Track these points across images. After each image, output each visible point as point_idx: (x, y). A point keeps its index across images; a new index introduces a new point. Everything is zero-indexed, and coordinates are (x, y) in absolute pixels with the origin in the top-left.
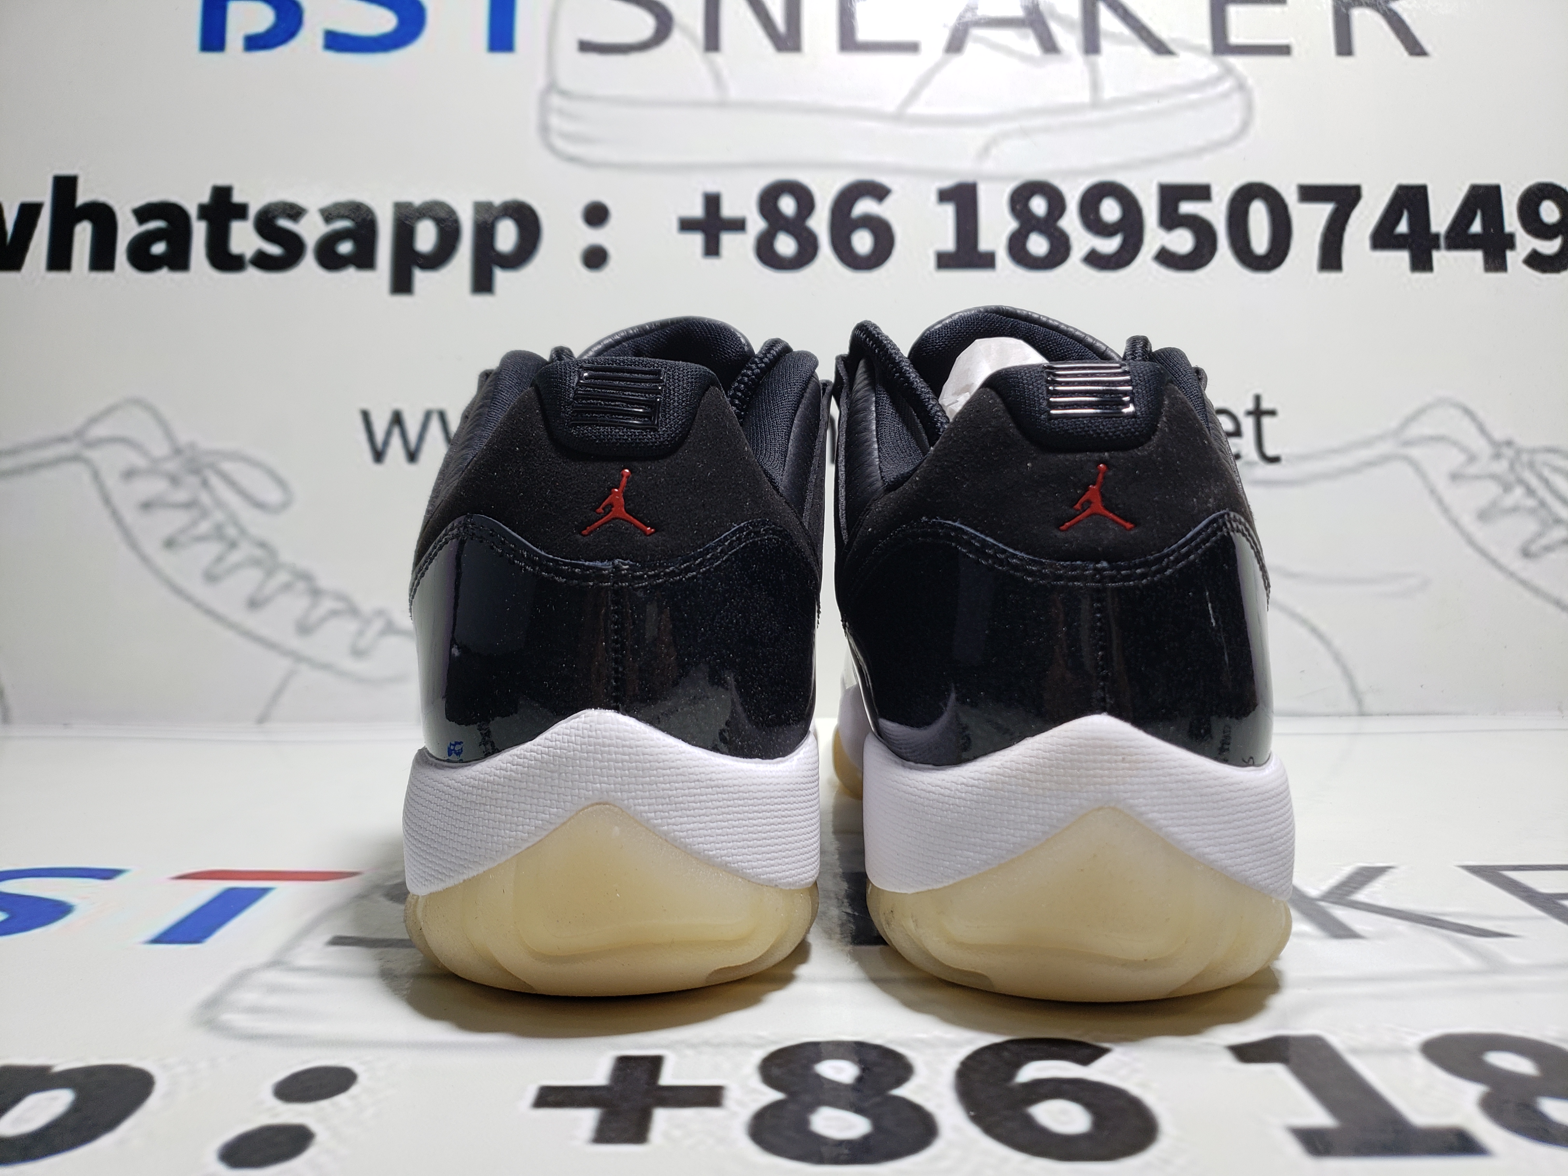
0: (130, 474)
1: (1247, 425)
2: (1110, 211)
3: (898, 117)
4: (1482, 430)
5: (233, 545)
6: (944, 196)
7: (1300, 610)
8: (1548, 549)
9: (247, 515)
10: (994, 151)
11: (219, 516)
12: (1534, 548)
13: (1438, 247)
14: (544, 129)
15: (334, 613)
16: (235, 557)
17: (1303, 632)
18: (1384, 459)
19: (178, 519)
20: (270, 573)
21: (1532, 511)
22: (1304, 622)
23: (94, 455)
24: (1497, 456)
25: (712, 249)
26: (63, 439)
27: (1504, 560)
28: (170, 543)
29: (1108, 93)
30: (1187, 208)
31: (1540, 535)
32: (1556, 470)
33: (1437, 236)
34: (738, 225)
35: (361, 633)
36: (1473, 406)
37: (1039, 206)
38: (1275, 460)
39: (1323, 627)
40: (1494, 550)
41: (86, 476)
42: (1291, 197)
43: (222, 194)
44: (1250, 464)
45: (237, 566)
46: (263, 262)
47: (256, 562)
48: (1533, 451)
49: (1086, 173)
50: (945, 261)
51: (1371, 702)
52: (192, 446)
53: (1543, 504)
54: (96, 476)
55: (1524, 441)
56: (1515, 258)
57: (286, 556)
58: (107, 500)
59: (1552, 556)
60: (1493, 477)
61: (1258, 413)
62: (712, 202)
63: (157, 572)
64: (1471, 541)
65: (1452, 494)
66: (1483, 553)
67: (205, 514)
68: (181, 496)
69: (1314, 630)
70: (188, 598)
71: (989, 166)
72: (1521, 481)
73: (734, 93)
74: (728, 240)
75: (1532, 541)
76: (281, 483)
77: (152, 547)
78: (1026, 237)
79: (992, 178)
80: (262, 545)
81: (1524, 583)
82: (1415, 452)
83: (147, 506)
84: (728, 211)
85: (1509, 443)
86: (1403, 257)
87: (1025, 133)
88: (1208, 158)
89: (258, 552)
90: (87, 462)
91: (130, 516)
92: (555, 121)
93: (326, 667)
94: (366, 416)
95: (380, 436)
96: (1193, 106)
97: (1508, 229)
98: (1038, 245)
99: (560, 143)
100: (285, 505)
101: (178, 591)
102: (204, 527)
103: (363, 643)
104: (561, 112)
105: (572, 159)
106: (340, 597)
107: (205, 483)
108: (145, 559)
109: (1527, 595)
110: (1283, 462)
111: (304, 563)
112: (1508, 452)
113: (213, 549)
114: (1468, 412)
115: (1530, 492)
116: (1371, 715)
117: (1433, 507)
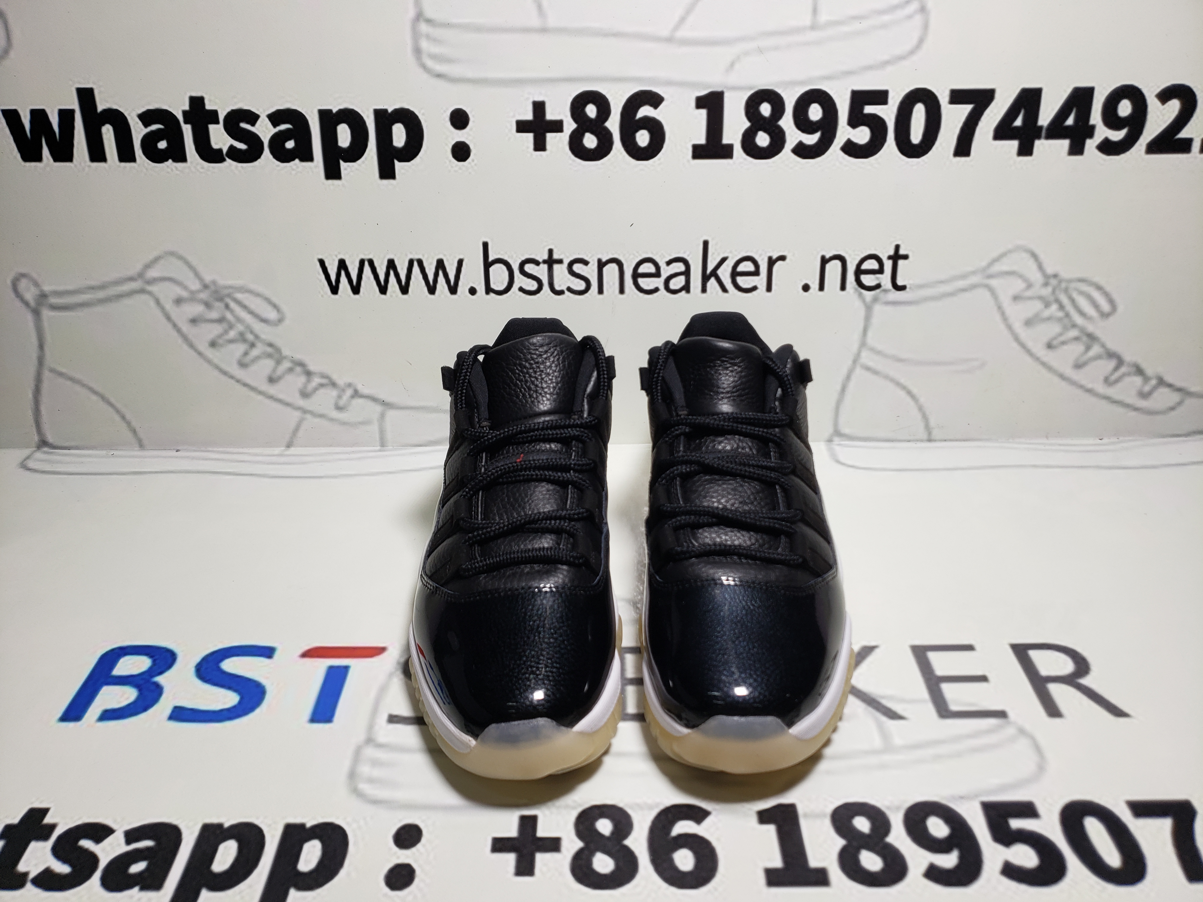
0: (179, 301)
1: (888, 265)
2: (815, 112)
3: (669, 40)
4: (1040, 267)
5: (253, 345)
6: (701, 103)
7: (902, 381)
8: (1063, 343)
9: (258, 327)
10: (737, 66)
11: (240, 327)
12: (1055, 343)
13: (1039, 137)
14: (417, 51)
15: (322, 385)
16: (255, 352)
17: (902, 394)
18: (974, 287)
19: (216, 330)
20: (278, 362)
21: (1060, 320)
22: (904, 388)
23: (153, 288)
24: (1046, 284)
25: (540, 145)
26: (131, 279)
27: (1034, 350)
28: (213, 344)
29: (823, 18)
30: (869, 109)
31: (1061, 335)
32: (1081, 293)
33: (1041, 128)
34: (557, 126)
35: (340, 397)
36: (1038, 251)
37: (766, 109)
38: (903, 288)
39: (915, 391)
40: (1030, 344)
41: (152, 303)
42: (944, 99)
43: (197, 102)
44: (886, 291)
45: (258, 358)
46: (235, 155)
47: (269, 356)
48: (1070, 281)
49: (802, 83)
50: (699, 152)
51: (936, 434)
52: (214, 282)
53: (1067, 315)
54: (158, 302)
55: (1065, 274)
56: (1091, 145)
57: (286, 352)
58: (168, 318)
59: (1065, 347)
60: (1041, 298)
61: (897, 257)
62: (539, 107)
63: (209, 361)
64: (1017, 339)
65: (1012, 309)
66: (1023, 346)
67: (231, 327)
68: (214, 315)
69: (909, 393)
70: (232, 377)
71: (732, 79)
72: (1058, 301)
73: (552, 22)
74: (551, 137)
75: (1055, 338)
76: (275, 306)
77: (203, 347)
78: (755, 134)
79: (734, 88)
80: (271, 345)
81: (1044, 364)
82: (994, 282)
83: (194, 321)
84: (551, 115)
85: (1055, 276)
86: (1014, 145)
87: (760, 51)
88: (890, 69)
89: (269, 350)
90: (150, 293)
91: (185, 328)
92: (424, 44)
93: (321, 416)
94: (322, 263)
95: (333, 278)
96: (884, 26)
97: (1092, 122)
98: (763, 140)
99: (429, 63)
100: (280, 321)
101: (225, 373)
102: (232, 334)
103: (342, 403)
104: (428, 37)
105: (439, 76)
106: (323, 376)
107: (227, 306)
108: (200, 354)
109: (1044, 371)
110: (908, 289)
111: (298, 356)
112: (1054, 282)
113: (241, 348)
114: (1034, 256)
115: (1061, 307)
116: (935, 441)
117: (998, 317)
